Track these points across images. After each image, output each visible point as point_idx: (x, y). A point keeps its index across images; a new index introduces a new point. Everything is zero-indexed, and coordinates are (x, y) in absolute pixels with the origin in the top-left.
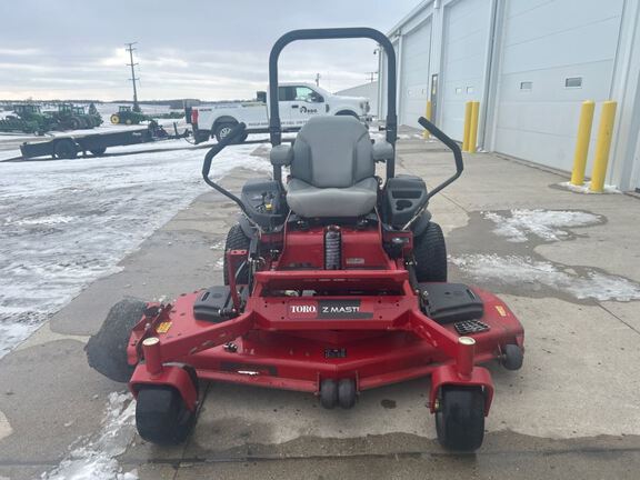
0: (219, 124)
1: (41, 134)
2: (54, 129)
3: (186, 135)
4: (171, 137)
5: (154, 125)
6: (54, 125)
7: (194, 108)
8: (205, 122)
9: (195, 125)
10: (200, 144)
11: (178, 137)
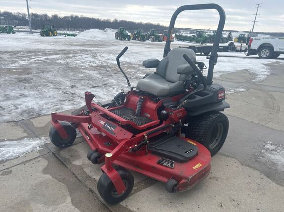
0: (263, 47)
1: (202, 44)
2: (208, 42)
3: (245, 51)
4: (237, 51)
5: (231, 44)
6: (209, 40)
7: (252, 38)
8: (255, 45)
9: (250, 46)
10: (250, 56)
11: (241, 51)
